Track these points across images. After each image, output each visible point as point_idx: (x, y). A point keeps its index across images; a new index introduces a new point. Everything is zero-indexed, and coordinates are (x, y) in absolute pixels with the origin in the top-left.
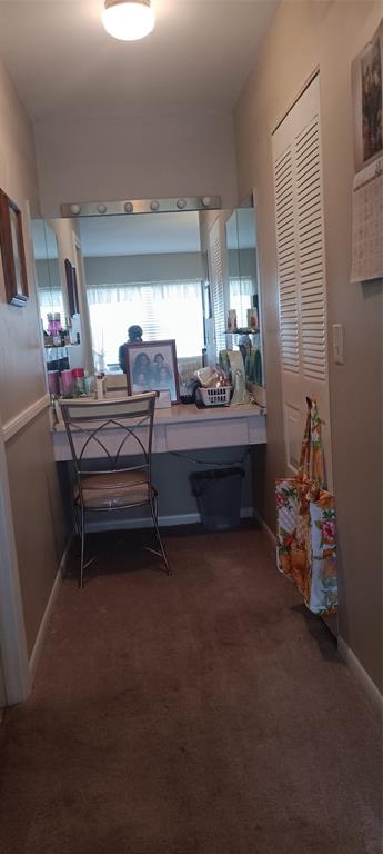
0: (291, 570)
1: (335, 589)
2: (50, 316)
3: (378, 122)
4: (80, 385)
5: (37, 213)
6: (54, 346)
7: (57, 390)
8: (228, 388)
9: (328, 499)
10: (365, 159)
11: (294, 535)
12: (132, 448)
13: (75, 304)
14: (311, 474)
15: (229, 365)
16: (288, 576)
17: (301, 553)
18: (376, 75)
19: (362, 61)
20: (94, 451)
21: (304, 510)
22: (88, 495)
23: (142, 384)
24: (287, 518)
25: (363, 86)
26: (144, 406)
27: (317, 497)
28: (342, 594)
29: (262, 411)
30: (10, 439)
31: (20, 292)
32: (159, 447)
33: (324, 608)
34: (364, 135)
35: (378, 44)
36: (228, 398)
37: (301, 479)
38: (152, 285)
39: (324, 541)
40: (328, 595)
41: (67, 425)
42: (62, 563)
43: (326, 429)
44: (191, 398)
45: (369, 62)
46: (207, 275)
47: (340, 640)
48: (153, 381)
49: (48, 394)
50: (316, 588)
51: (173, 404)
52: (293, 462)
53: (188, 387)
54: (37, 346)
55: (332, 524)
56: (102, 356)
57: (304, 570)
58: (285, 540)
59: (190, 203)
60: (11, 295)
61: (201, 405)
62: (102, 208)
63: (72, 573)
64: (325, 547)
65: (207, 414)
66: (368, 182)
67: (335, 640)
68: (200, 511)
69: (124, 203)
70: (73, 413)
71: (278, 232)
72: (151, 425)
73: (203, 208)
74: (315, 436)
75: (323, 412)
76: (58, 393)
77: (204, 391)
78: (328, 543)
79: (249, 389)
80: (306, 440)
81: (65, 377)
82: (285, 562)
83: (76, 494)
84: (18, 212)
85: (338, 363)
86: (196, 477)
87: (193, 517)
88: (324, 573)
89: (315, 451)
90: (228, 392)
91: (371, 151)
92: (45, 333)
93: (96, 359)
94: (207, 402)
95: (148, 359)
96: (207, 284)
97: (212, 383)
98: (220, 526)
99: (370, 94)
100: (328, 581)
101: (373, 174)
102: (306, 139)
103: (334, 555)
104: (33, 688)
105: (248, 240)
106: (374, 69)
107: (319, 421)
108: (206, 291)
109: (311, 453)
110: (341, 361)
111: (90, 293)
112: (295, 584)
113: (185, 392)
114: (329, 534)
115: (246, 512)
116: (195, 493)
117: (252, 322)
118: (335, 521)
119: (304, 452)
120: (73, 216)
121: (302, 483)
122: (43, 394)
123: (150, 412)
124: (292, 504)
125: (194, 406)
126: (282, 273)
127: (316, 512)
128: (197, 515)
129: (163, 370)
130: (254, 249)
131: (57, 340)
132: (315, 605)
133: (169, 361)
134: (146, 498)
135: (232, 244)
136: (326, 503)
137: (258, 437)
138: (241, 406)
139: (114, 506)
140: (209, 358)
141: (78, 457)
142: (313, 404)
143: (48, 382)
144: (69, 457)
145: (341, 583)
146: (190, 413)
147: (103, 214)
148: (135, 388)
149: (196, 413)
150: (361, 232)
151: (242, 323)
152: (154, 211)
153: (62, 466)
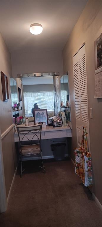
0: (79, 174)
1: (92, 180)
2: (14, 103)
3: (101, 58)
4: (22, 121)
5: (11, 76)
6: (15, 111)
7: (15, 122)
8: (61, 122)
9: (89, 155)
10: (98, 67)
11: (80, 164)
12: (35, 138)
13: (20, 99)
14: (84, 147)
15: (62, 116)
16: (78, 175)
17: (82, 169)
18: (101, 46)
19: (97, 42)
20: (25, 139)
21: (83, 157)
22: (23, 151)
23: (38, 121)
24: (78, 159)
25: (97, 48)
26: (39, 127)
27: (86, 154)
28: (93, 181)
29: (70, 128)
30: (3, 138)
31: (7, 98)
32: (43, 138)
33: (89, 185)
34: (97, 61)
35: (101, 38)
36: (61, 125)
37: (82, 148)
38: (41, 92)
39: (88, 166)
40: (90, 181)
41: (18, 132)
42: (16, 170)
43: (88, 135)
44: (51, 124)
45: (99, 43)
46: (55, 90)
47: (93, 194)
48: (41, 120)
49: (13, 124)
50: (86, 180)
51: (46, 126)
52: (79, 143)
53: (50, 121)
54: (11, 111)
55: (90, 162)
56: (27, 111)
57: (83, 174)
58: (77, 165)
59: (51, 74)
60: (4, 99)
61: (54, 126)
62: (28, 75)
63: (18, 173)
64: (89, 168)
65: (56, 129)
66: (99, 73)
67: (92, 194)
68: (53, 155)
69: (34, 74)
70: (20, 129)
71: (74, 78)
72: (41, 132)
73: (54, 75)
74: (85, 137)
75: (88, 131)
76: (16, 123)
77: (55, 123)
78: (89, 167)
79: (67, 122)
80: (83, 138)
81: (18, 119)
82: (77, 171)
83: (20, 151)
84: (7, 78)
85: (91, 118)
86: (52, 146)
87: (52, 157)
88: (88, 175)
89: (85, 141)
90: (61, 123)
91: (99, 65)
92: (13, 107)
93: (26, 111)
94: (56, 126)
95: (40, 114)
96: (55, 93)
97: (57, 121)
98: (59, 159)
99: (99, 50)
100: (89, 178)
101: (100, 71)
102: (82, 60)
103: (91, 170)
104: (8, 207)
105: (66, 81)
106: (100, 44)
107: (86, 133)
108: (55, 95)
109: (84, 141)
110: (92, 118)
111: (24, 94)
112: (80, 178)
113: (50, 122)
114: (90, 164)
115: (66, 155)
116: (52, 150)
117: (67, 104)
118: (91, 161)
119: (82, 141)
120: (21, 77)
121: (82, 149)
122: (12, 124)
123: (41, 129)
124: (79, 155)
125: (52, 127)
126: (75, 90)
127: (86, 158)
128: (53, 156)
129: (44, 117)
130: (68, 83)
131: (16, 109)
132: (86, 184)
133: (45, 114)
134: (39, 152)
135: (62, 82)
136: (89, 156)
137: (69, 135)
138: (64, 127)
139: (30, 154)
140: (56, 114)
141: (21, 141)
142: (85, 128)
143: (13, 120)
144: (18, 141)
145: (93, 178)
146: (51, 129)
147: (29, 77)
148: (36, 122)
149: (52, 129)
150: (97, 85)
151: (65, 104)
152: (42, 76)
153: (16, 143)
